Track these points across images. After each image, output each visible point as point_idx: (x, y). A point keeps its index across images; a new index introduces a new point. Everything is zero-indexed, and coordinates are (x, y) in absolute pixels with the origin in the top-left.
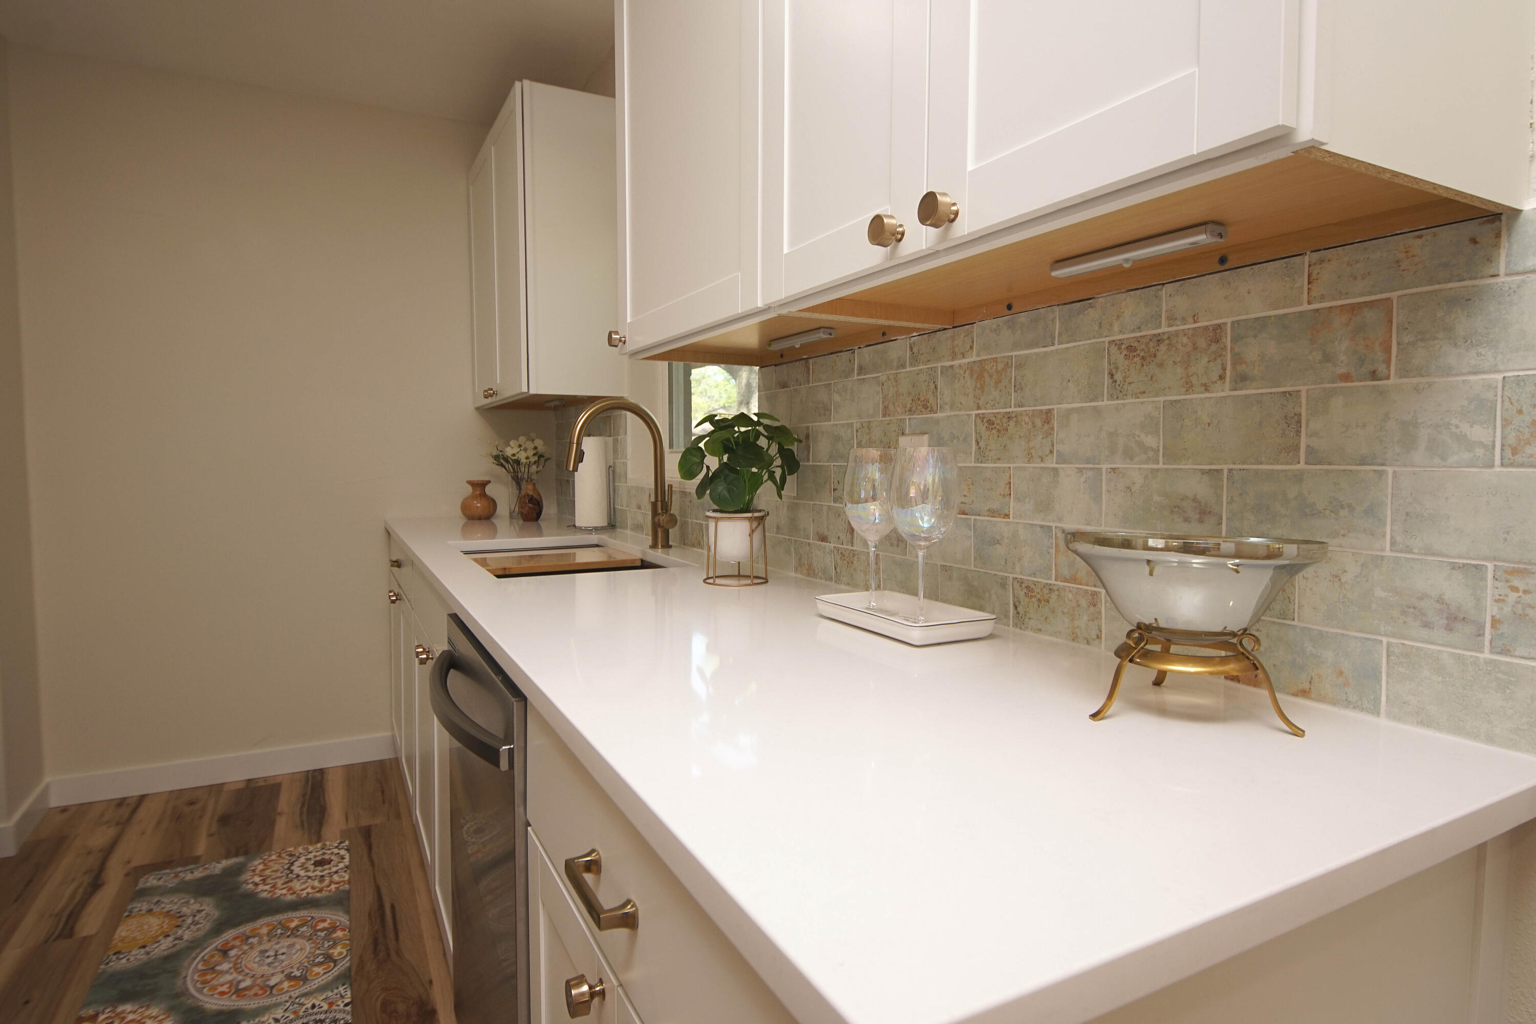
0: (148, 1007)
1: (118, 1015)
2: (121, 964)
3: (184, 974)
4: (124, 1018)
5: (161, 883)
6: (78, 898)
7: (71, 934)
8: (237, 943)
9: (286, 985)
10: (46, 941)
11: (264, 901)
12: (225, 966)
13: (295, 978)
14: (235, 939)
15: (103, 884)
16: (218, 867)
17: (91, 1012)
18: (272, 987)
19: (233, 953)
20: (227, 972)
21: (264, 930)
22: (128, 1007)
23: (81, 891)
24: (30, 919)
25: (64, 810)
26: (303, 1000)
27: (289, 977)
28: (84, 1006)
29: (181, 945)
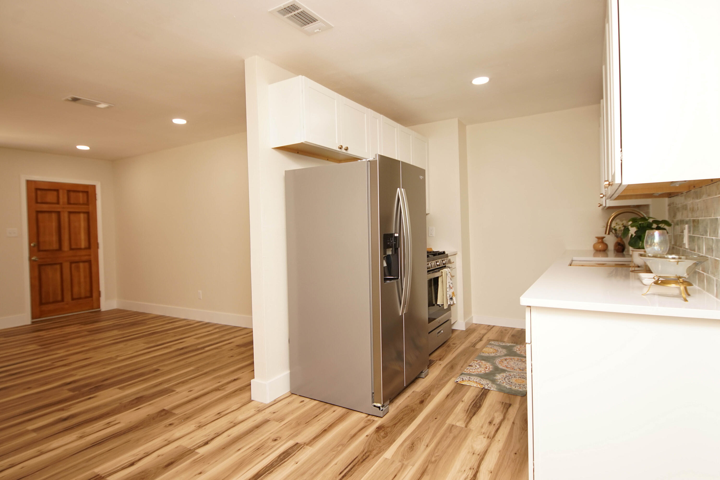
0: (487, 363)
1: (481, 362)
2: (482, 354)
3: (496, 360)
4: (482, 363)
5: (495, 343)
6: (477, 341)
7: (474, 347)
8: (509, 359)
9: (518, 370)
10: (469, 347)
11: (518, 354)
12: (505, 362)
13: (521, 369)
14: (509, 358)
15: (482, 340)
16: (509, 344)
17: (476, 360)
18: (515, 369)
19: (507, 361)
20: (505, 363)
21: (516, 359)
22: (483, 362)
23: (478, 340)
24: (467, 342)
25: (476, 324)
26: (521, 373)
27: (519, 369)
28: (475, 359)
29: (496, 355)
